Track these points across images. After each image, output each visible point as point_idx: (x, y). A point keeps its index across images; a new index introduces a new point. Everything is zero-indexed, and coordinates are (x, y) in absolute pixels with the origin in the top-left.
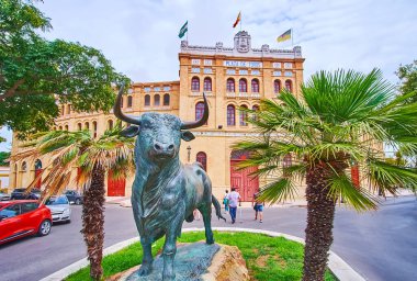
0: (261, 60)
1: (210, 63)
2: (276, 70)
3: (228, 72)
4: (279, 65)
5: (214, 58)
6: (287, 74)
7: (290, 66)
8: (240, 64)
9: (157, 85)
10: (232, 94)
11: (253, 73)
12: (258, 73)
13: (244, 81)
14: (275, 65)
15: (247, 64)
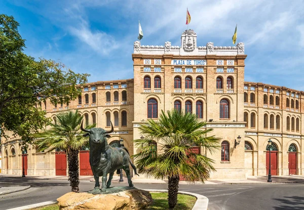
0: (206, 58)
1: (160, 62)
2: (219, 67)
3: (176, 70)
4: (222, 63)
5: (163, 58)
6: (229, 70)
7: (233, 63)
8: (186, 62)
9: (115, 84)
10: (179, 91)
11: (197, 70)
12: (203, 70)
13: (189, 78)
14: (217, 63)
15: (193, 63)
